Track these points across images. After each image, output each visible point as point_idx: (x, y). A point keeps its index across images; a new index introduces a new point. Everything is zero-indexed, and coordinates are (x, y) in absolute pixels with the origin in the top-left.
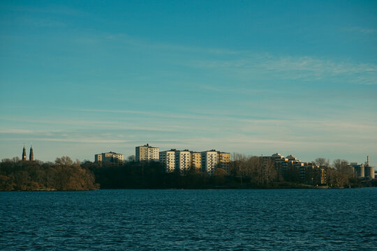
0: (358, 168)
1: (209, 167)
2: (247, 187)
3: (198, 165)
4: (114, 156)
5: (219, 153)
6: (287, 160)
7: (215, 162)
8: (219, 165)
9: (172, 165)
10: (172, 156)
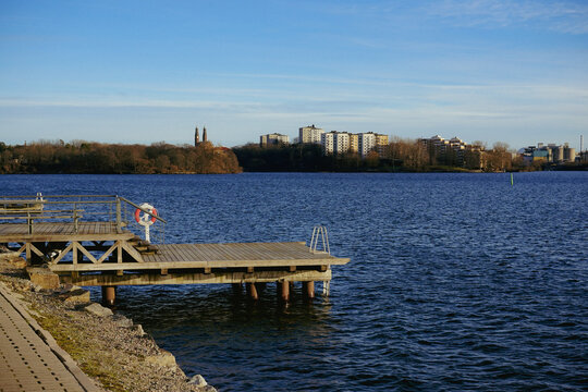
0: (555, 150)
1: (365, 150)
2: (400, 171)
3: (356, 148)
4: (279, 138)
5: (376, 135)
6: (447, 142)
7: (372, 145)
8: (376, 148)
9: (330, 148)
10: (330, 139)
